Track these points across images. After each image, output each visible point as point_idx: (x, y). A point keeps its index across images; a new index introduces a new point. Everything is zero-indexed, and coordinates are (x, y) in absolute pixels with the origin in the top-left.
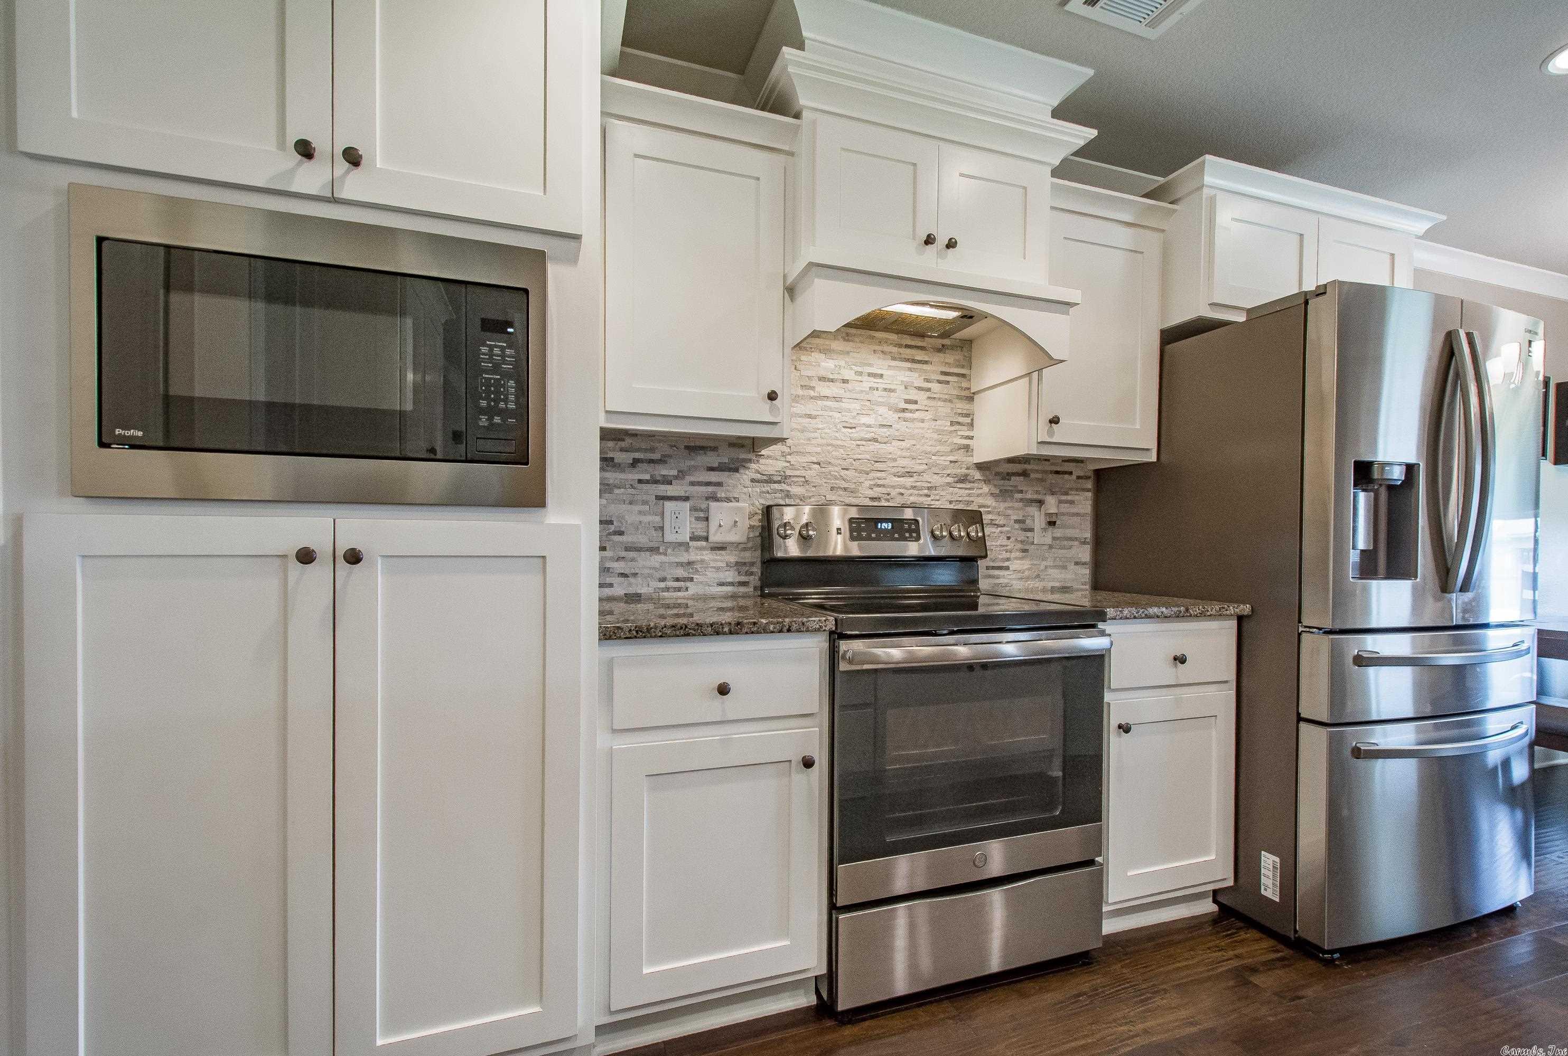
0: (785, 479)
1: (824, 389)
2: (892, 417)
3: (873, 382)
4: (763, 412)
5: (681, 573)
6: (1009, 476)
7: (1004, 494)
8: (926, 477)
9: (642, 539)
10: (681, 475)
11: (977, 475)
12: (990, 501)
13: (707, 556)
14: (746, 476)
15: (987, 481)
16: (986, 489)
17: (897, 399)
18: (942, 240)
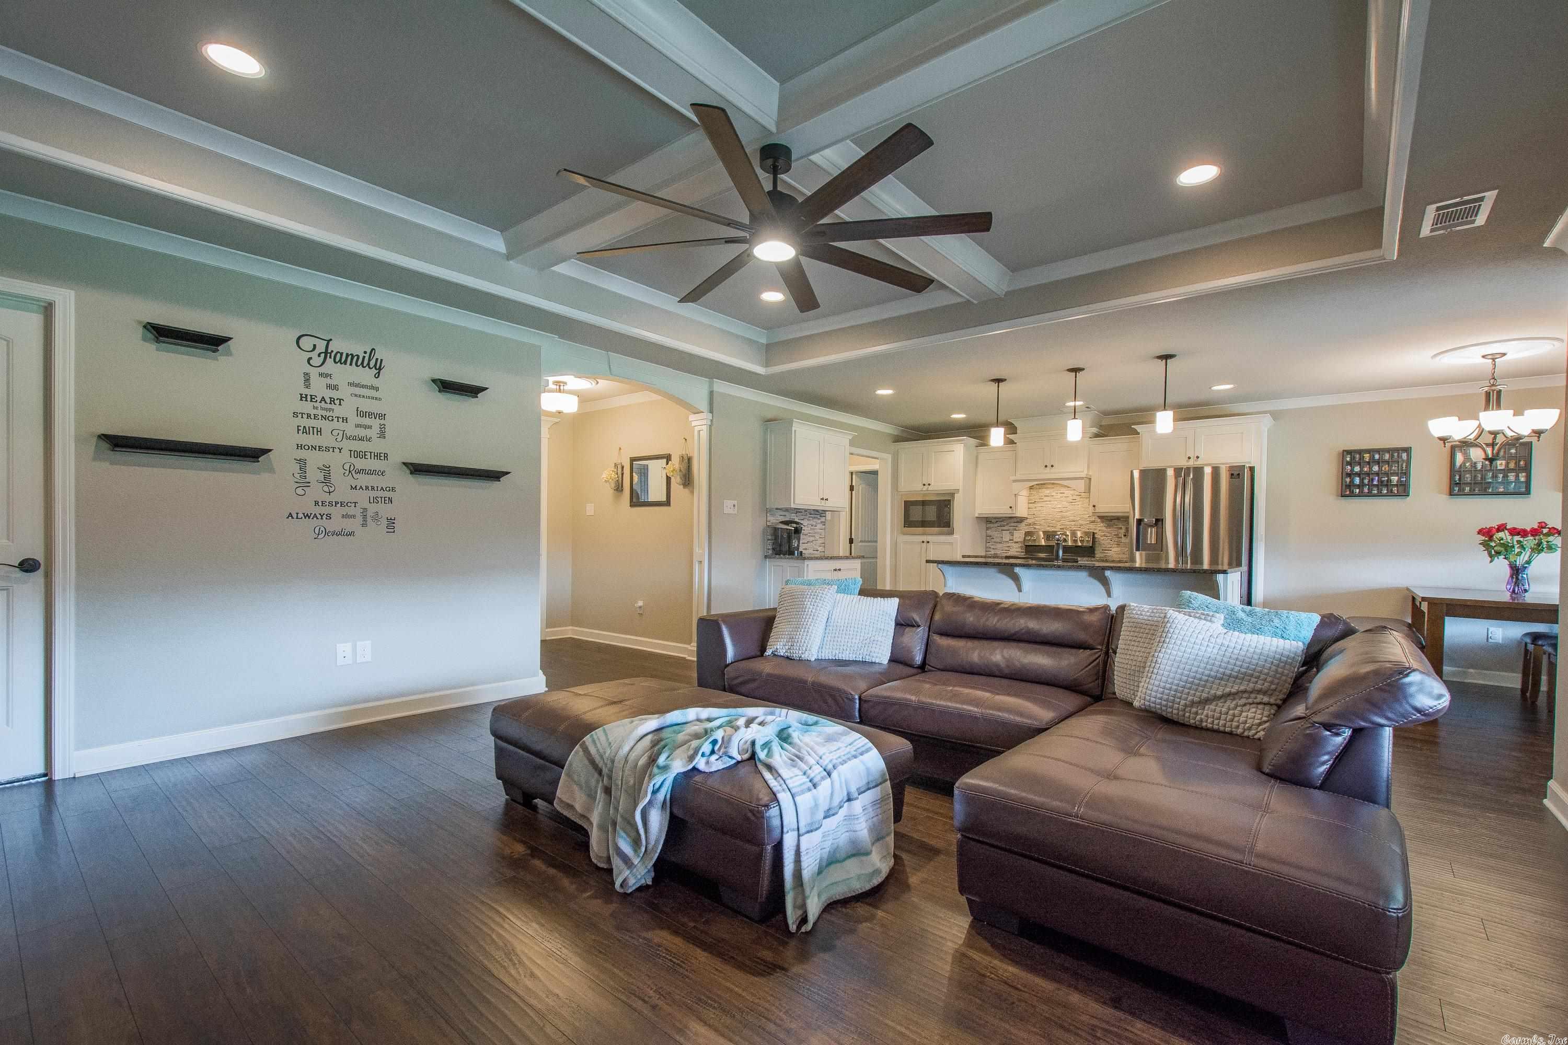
0: (1035, 524)
1: (1046, 499)
2: (1067, 504)
3: (1061, 495)
4: (1010, 511)
5: (1007, 549)
6: (1111, 520)
7: (1109, 526)
8: (1080, 522)
9: (998, 540)
10: (1007, 524)
11: (1099, 520)
12: (1104, 529)
13: (1013, 545)
14: (1023, 524)
15: (1103, 522)
16: (1102, 525)
17: (1070, 499)
18: (1049, 466)
